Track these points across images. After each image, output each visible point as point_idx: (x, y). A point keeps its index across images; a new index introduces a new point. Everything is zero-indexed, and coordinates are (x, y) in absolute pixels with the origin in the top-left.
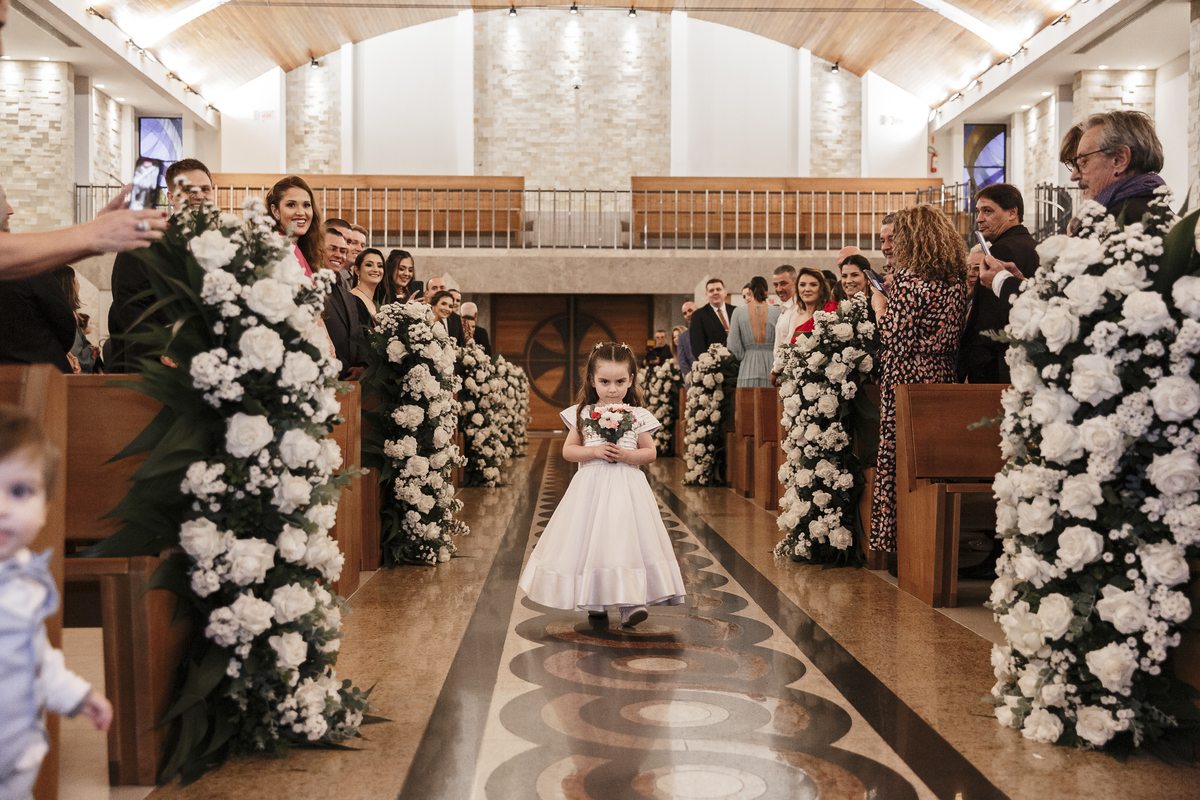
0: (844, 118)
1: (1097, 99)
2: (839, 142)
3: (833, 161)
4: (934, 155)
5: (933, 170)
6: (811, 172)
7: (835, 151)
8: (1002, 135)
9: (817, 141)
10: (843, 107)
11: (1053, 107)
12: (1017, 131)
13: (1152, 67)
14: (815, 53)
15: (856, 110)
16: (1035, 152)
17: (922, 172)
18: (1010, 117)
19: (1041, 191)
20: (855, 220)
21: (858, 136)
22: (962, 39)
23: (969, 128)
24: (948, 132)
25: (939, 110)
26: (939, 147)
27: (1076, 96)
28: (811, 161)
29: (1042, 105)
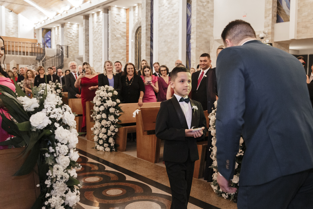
0: (14, 23)
1: (68, 29)
2: (13, 28)
3: (11, 33)
4: (35, 34)
5: (35, 37)
6: (6, 35)
7: (11, 30)
8: (50, 31)
9: (7, 28)
10: (14, 21)
11: (60, 28)
12: (53, 31)
13: (78, 24)
14: (6, 7)
15: (16, 22)
16: (57, 36)
17: (32, 38)
18: (52, 28)
19: (58, 46)
20: (17, 48)
21: (17, 28)
22: (41, 13)
23: (43, 29)
24: (38, 29)
25: (36, 25)
26: (36, 32)
27: (64, 27)
28: (6, 32)
29: (58, 27)
